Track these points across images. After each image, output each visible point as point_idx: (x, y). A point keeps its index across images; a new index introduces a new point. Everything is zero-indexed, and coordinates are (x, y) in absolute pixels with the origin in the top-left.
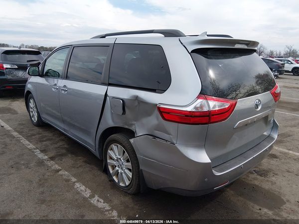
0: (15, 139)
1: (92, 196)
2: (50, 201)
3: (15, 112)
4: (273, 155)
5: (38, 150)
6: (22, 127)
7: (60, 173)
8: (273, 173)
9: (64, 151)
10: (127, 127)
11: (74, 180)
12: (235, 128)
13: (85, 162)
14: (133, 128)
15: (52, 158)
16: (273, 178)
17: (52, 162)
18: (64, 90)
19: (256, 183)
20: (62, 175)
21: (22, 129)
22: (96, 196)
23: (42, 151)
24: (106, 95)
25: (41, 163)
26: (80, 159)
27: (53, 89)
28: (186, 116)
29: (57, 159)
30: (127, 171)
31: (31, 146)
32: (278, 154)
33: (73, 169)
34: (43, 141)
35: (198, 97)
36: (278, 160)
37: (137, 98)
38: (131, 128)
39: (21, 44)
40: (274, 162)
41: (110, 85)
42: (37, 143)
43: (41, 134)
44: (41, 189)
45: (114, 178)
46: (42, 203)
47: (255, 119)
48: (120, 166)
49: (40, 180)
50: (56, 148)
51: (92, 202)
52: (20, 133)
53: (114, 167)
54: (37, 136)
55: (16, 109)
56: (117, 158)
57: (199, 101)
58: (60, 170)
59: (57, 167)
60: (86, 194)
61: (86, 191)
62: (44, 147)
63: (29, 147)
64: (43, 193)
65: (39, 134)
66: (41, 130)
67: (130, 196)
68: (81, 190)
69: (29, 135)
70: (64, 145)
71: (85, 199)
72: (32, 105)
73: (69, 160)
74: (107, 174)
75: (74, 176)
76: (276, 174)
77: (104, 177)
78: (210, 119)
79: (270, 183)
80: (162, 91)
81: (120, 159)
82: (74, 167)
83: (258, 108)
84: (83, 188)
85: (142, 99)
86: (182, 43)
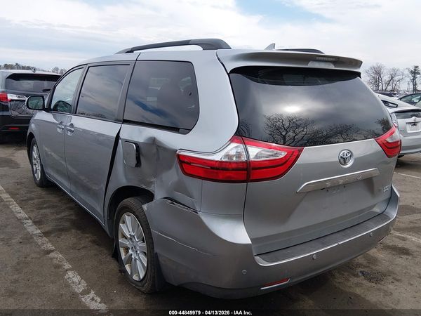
0: (2, 203)
1: (86, 292)
2: (23, 294)
3: (16, 165)
4: (404, 249)
5: (30, 221)
6: (19, 187)
7: (52, 255)
8: (393, 278)
9: (67, 224)
10: (144, 187)
11: (67, 266)
12: (299, 193)
13: (94, 242)
14: (151, 189)
15: (46, 234)
16: (391, 287)
17: (45, 238)
18: (70, 131)
19: (358, 291)
20: (52, 259)
21: (18, 189)
22: (92, 292)
23: (35, 223)
24: (118, 137)
25: (28, 239)
26: (87, 238)
27: (59, 130)
28: (212, 168)
29: (52, 235)
30: (142, 256)
31: (23, 215)
32: (412, 248)
33: (72, 251)
34: (41, 209)
35: (232, 140)
36: (410, 258)
37: (153, 141)
38: (149, 189)
39: (54, 67)
40: (401, 261)
41: (125, 121)
42: (32, 211)
43: (43, 198)
44: (16, 276)
45: (127, 267)
46: (10, 296)
47: (341, 182)
48: (134, 249)
49: (18, 264)
50: (57, 219)
51: (83, 300)
52: (13, 195)
53: (127, 250)
54: (36, 201)
55: (19, 161)
56: (130, 235)
57: (234, 145)
58: (53, 251)
59: (50, 246)
60: (78, 289)
61: (80, 284)
62: (39, 216)
63: (19, 215)
64: (16, 281)
65: (40, 198)
66: (44, 193)
67: (144, 296)
68: (73, 282)
69: (25, 198)
70: (69, 215)
71: (74, 295)
72: (35, 154)
73: (69, 238)
74: (118, 261)
75: (69, 261)
76: (398, 280)
77: (113, 265)
78: (248, 175)
79: (382, 294)
80: (187, 131)
81: (134, 236)
82: (74, 248)
83: (345, 163)
84: (77, 279)
85: (160, 142)
86: (219, 59)
